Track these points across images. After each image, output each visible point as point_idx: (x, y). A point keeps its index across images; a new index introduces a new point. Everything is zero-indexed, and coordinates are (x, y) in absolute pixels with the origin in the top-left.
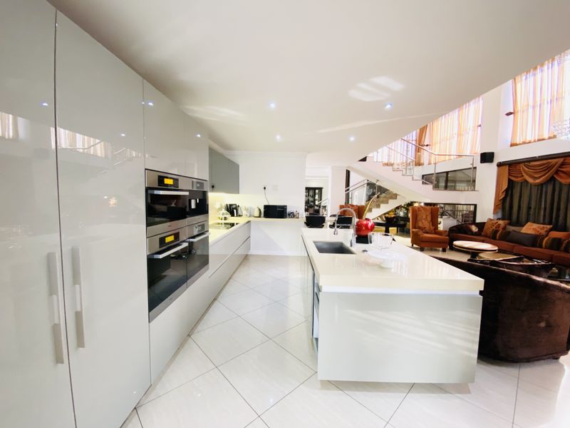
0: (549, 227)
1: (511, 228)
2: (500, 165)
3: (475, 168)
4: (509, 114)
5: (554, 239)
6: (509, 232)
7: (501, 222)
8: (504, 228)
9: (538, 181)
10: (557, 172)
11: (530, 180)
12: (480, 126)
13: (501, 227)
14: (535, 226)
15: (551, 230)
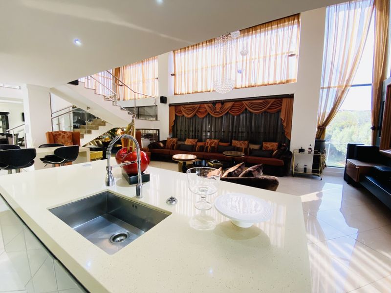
0: (197, 140)
1: (180, 143)
2: (170, 105)
3: (157, 106)
4: (172, 75)
5: (201, 146)
6: (180, 145)
7: (174, 139)
8: (177, 143)
9: (189, 116)
10: (197, 111)
11: (186, 115)
12: (157, 78)
13: (175, 142)
14: (191, 140)
15: (198, 141)
